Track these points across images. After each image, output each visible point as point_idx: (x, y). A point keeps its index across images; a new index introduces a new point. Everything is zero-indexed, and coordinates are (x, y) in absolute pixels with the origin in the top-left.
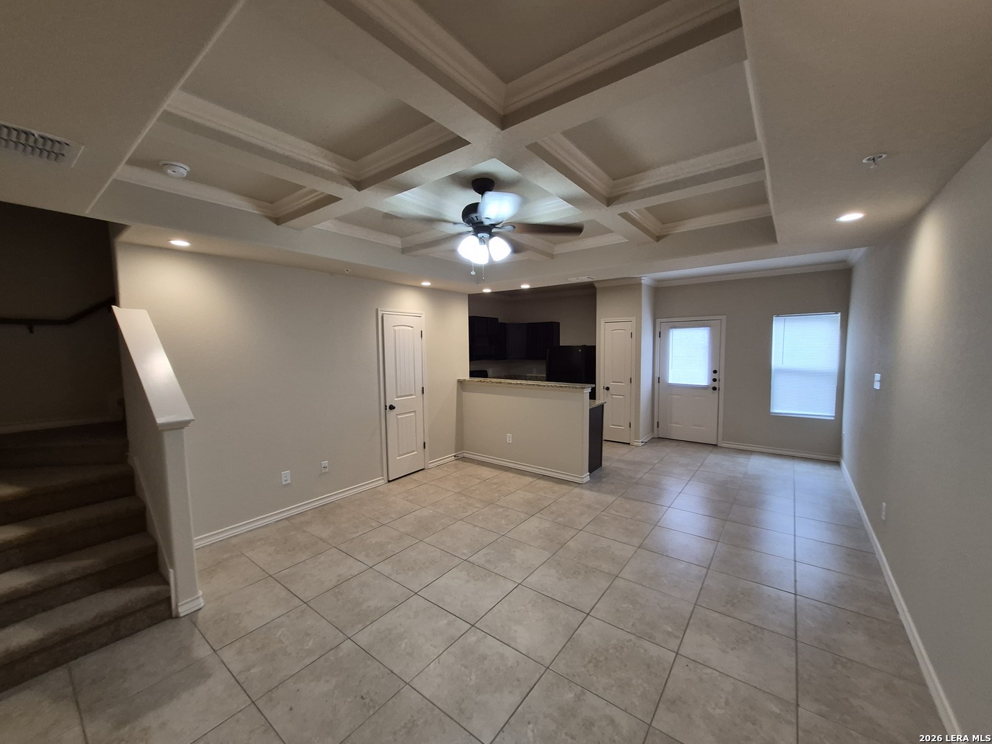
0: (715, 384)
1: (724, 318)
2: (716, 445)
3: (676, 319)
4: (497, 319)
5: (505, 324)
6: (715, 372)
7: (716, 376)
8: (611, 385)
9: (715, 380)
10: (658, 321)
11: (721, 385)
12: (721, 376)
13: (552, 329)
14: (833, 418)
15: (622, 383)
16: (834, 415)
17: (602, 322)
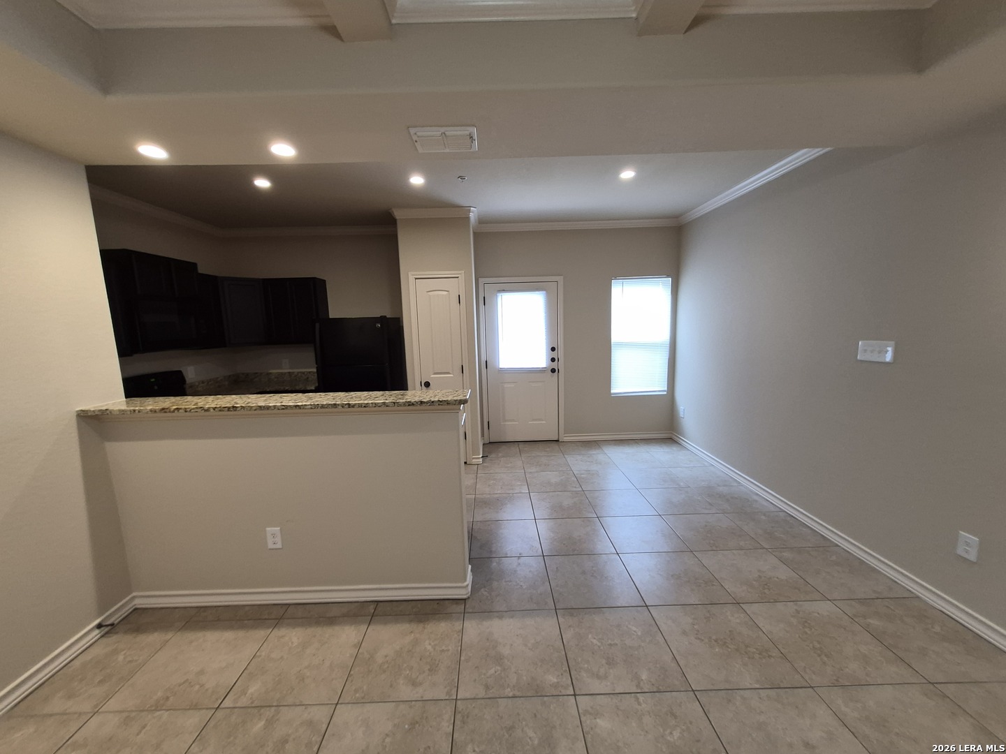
0: (554, 365)
1: (560, 279)
2: (558, 441)
3: (502, 280)
4: (194, 265)
5: (215, 278)
6: (553, 349)
7: (554, 355)
8: (432, 378)
9: (553, 360)
10: (481, 280)
11: (561, 365)
12: (560, 353)
13: (313, 290)
14: (665, 393)
15: (448, 373)
16: (666, 389)
17: (411, 279)
